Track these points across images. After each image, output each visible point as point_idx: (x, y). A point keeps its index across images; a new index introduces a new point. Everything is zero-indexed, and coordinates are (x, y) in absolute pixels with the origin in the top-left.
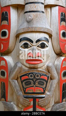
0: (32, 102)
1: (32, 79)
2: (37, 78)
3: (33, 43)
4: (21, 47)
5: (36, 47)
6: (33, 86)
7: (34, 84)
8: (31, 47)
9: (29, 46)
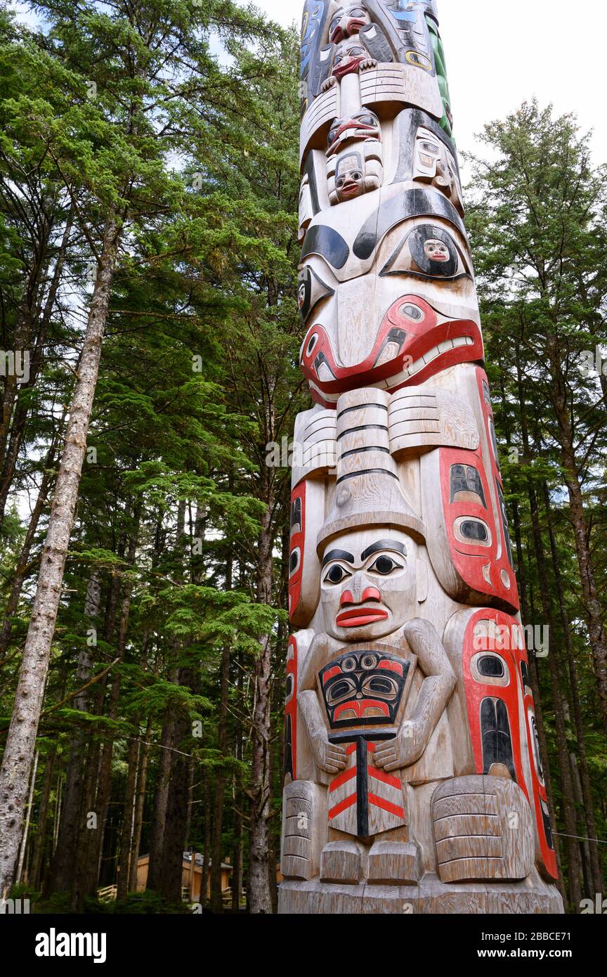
0: (354, 754)
1: (351, 675)
2: (367, 668)
3: (352, 561)
4: (325, 581)
5: (365, 572)
6: (354, 698)
7: (359, 688)
8: (350, 575)
9: (344, 574)
